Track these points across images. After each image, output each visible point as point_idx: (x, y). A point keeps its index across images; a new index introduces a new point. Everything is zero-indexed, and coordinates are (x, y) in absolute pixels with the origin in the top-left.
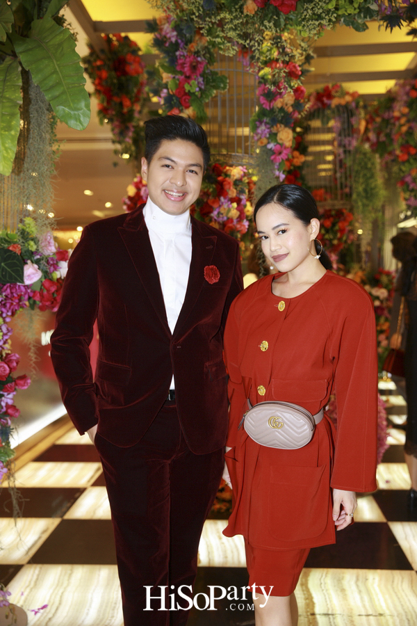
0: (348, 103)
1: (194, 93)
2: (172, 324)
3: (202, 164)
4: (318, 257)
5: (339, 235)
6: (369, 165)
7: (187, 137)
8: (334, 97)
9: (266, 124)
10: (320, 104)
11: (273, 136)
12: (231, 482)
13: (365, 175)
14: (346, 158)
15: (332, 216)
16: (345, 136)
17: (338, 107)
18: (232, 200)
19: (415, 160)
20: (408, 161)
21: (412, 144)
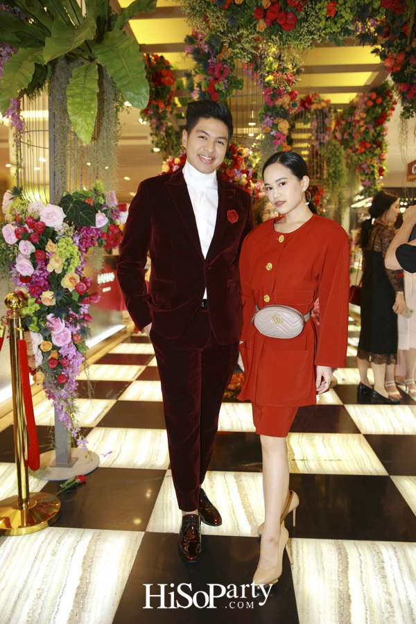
0: (323, 107)
1: (221, 91)
2: (205, 252)
3: (227, 137)
4: (308, 203)
6: (338, 154)
7: (218, 117)
8: (314, 103)
9: (270, 117)
10: (303, 109)
11: (275, 126)
12: (244, 366)
13: (334, 161)
14: (320, 149)
16: (321, 133)
17: (316, 110)
18: (243, 172)
19: (370, 151)
20: (365, 153)
21: (368, 140)
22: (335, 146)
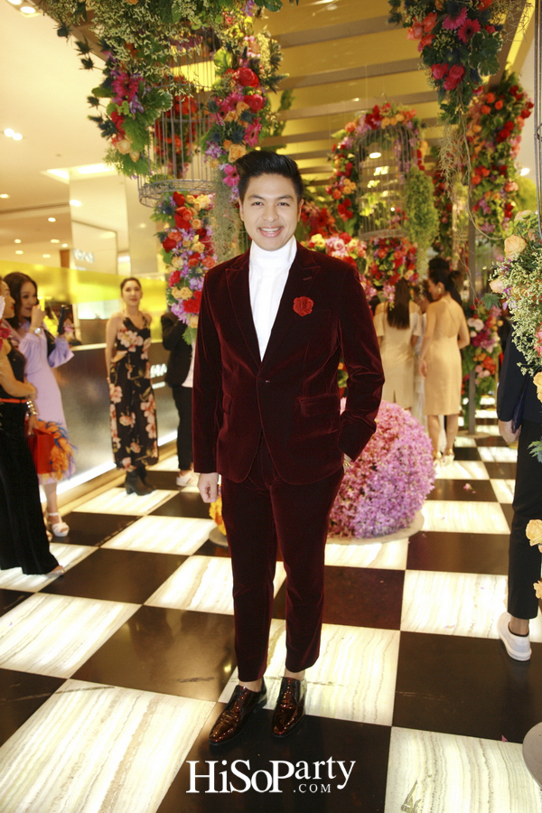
0: (400, 123)
5: (394, 266)
6: (421, 190)
8: (383, 117)
13: (417, 200)
15: (387, 246)
16: (406, 160)
18: (194, 232)
19: (489, 181)
20: (481, 184)
21: (485, 164)
22: (418, 177)
